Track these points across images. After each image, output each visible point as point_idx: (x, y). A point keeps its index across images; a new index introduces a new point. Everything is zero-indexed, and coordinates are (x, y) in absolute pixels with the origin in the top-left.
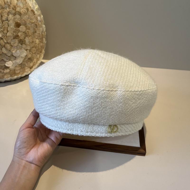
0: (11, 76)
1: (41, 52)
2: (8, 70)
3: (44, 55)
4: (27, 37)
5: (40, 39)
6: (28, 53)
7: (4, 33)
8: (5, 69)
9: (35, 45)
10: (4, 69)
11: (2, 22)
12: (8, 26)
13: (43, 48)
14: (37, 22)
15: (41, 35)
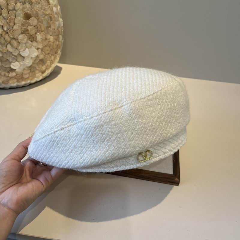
0: (18, 81)
1: (56, 53)
2: (14, 73)
3: (61, 58)
4: (39, 33)
5: (56, 36)
6: (40, 53)
7: (10, 26)
8: (10, 72)
9: (49, 44)
10: (8, 72)
11: (8, 12)
12: (16, 17)
13: (59, 48)
14: (52, 14)
15: (57, 31)
